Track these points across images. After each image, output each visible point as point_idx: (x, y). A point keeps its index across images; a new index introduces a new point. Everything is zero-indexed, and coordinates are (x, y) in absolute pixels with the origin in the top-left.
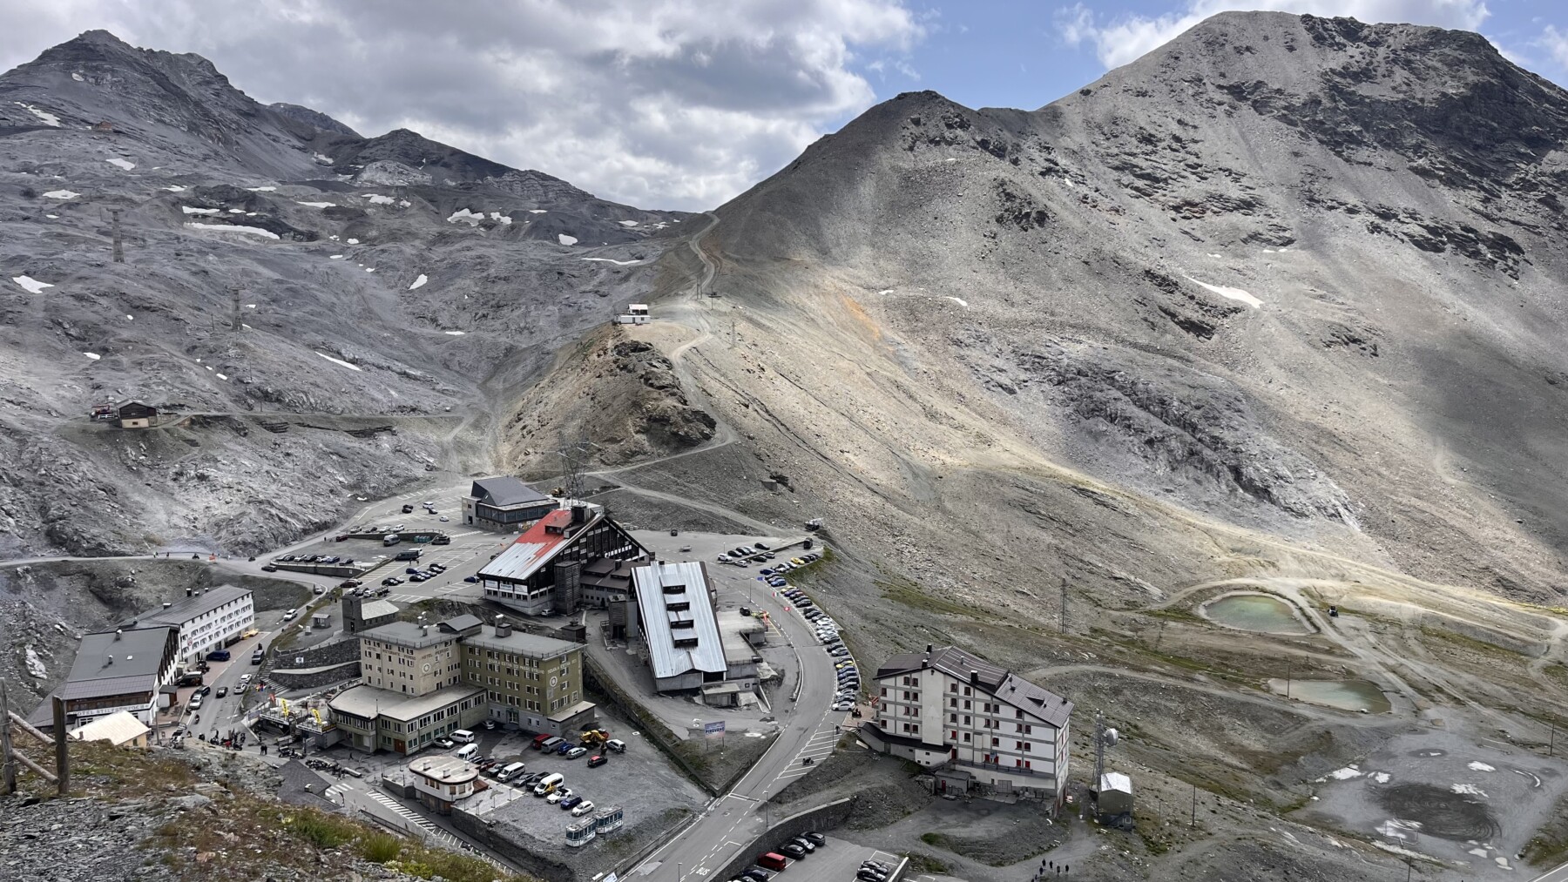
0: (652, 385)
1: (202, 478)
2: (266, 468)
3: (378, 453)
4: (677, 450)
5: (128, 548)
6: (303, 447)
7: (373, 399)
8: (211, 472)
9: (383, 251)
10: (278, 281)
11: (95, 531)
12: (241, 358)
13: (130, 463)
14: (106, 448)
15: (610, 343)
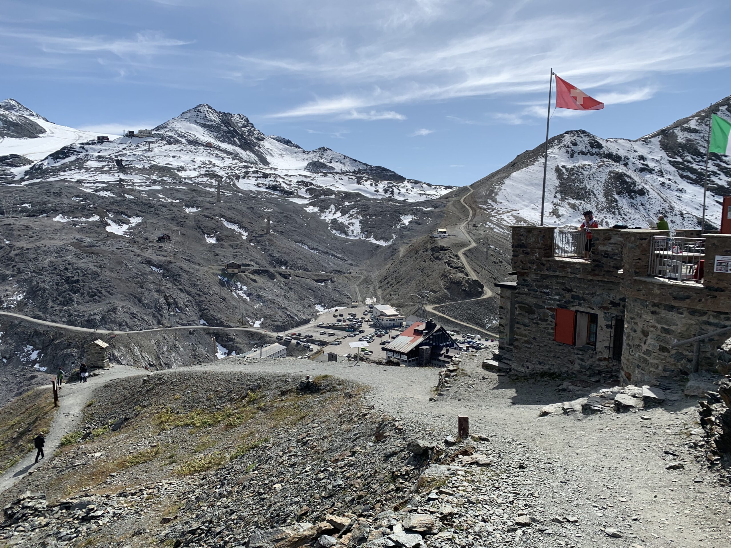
0: (452, 266)
1: (259, 296)
2: (283, 293)
3: (327, 290)
4: (465, 298)
6: (297, 285)
7: (323, 266)
11: (219, 316)
12: (270, 245)
15: (429, 246)
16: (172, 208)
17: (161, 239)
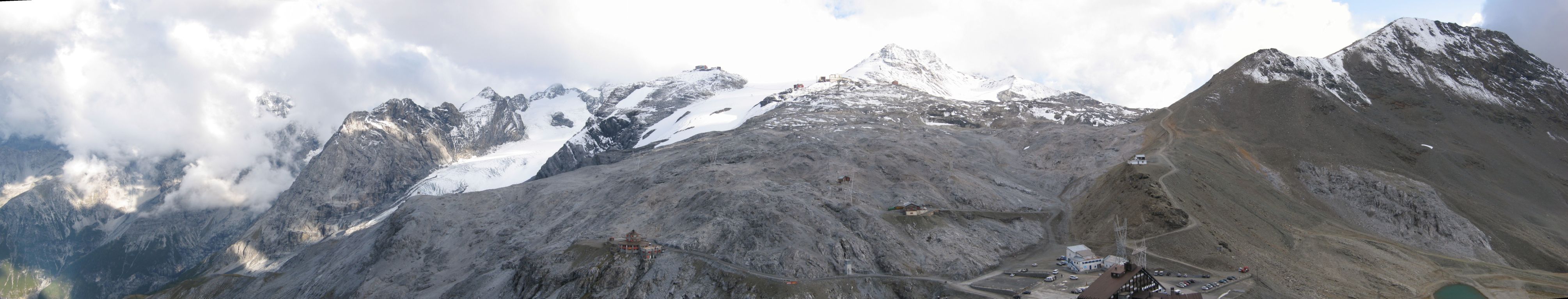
0: (1152, 196)
1: (939, 240)
2: (966, 237)
3: (1015, 231)
4: (1169, 230)
5: (909, 273)
6: (982, 227)
7: (1011, 204)
8: (943, 238)
9: (1011, 132)
10: (966, 147)
11: (897, 263)
12: (953, 183)
13: (909, 232)
14: (900, 224)
15: (1127, 175)
16: (855, 149)
17: (840, 181)
